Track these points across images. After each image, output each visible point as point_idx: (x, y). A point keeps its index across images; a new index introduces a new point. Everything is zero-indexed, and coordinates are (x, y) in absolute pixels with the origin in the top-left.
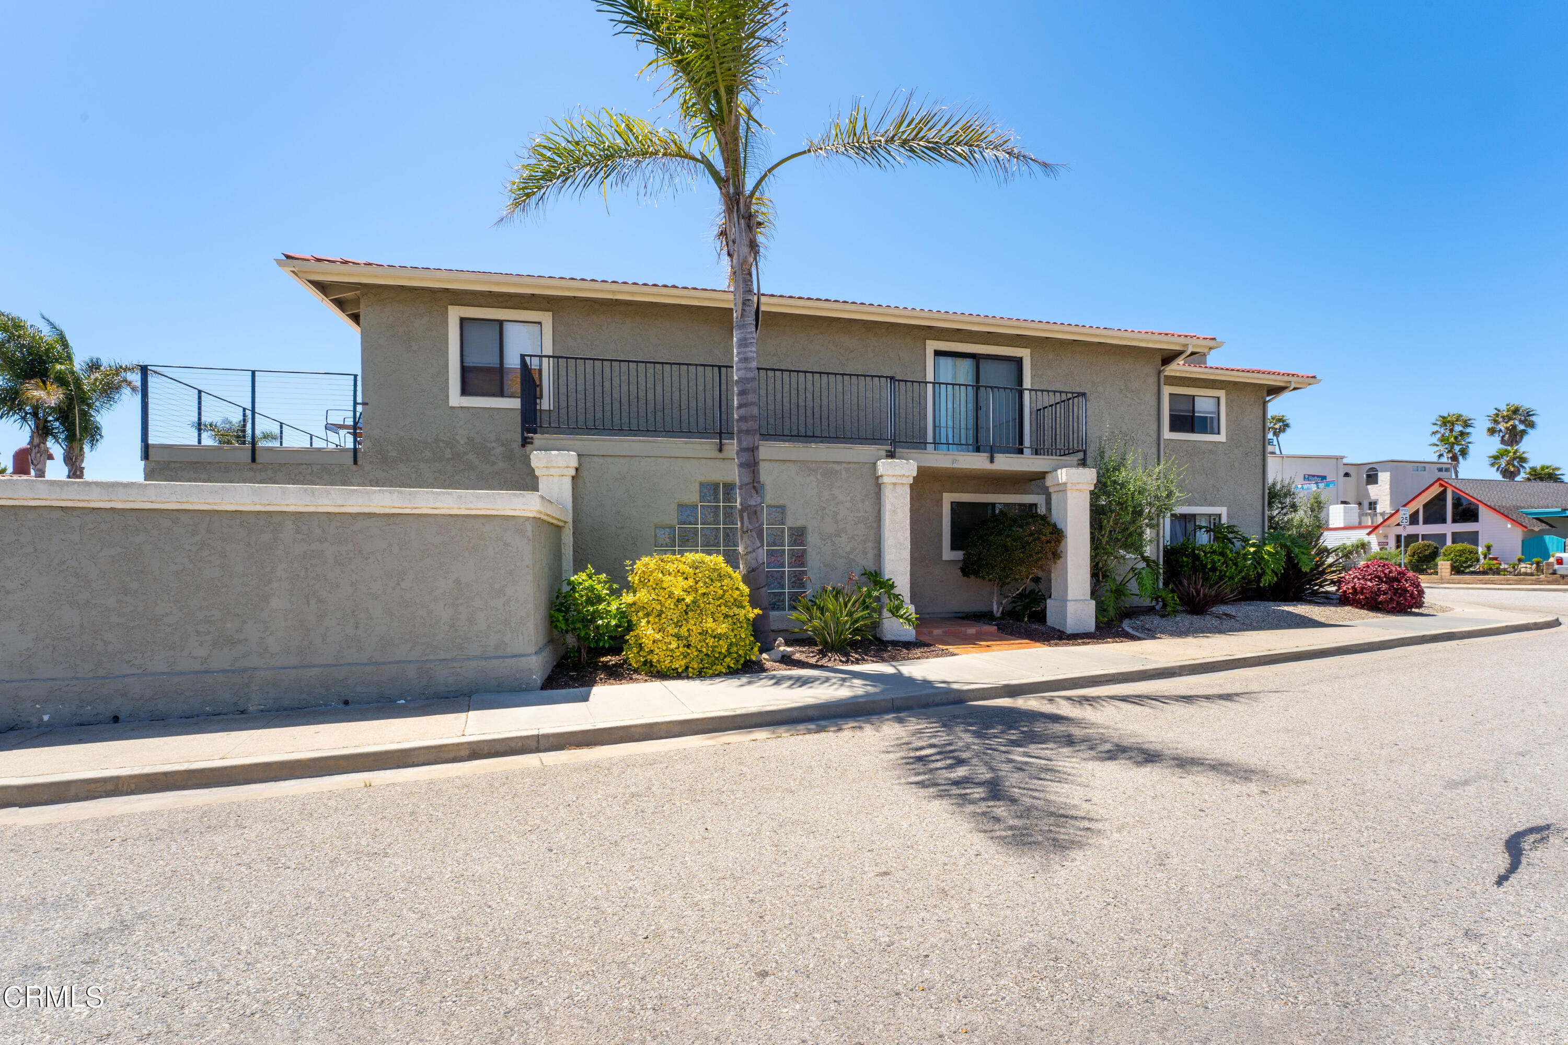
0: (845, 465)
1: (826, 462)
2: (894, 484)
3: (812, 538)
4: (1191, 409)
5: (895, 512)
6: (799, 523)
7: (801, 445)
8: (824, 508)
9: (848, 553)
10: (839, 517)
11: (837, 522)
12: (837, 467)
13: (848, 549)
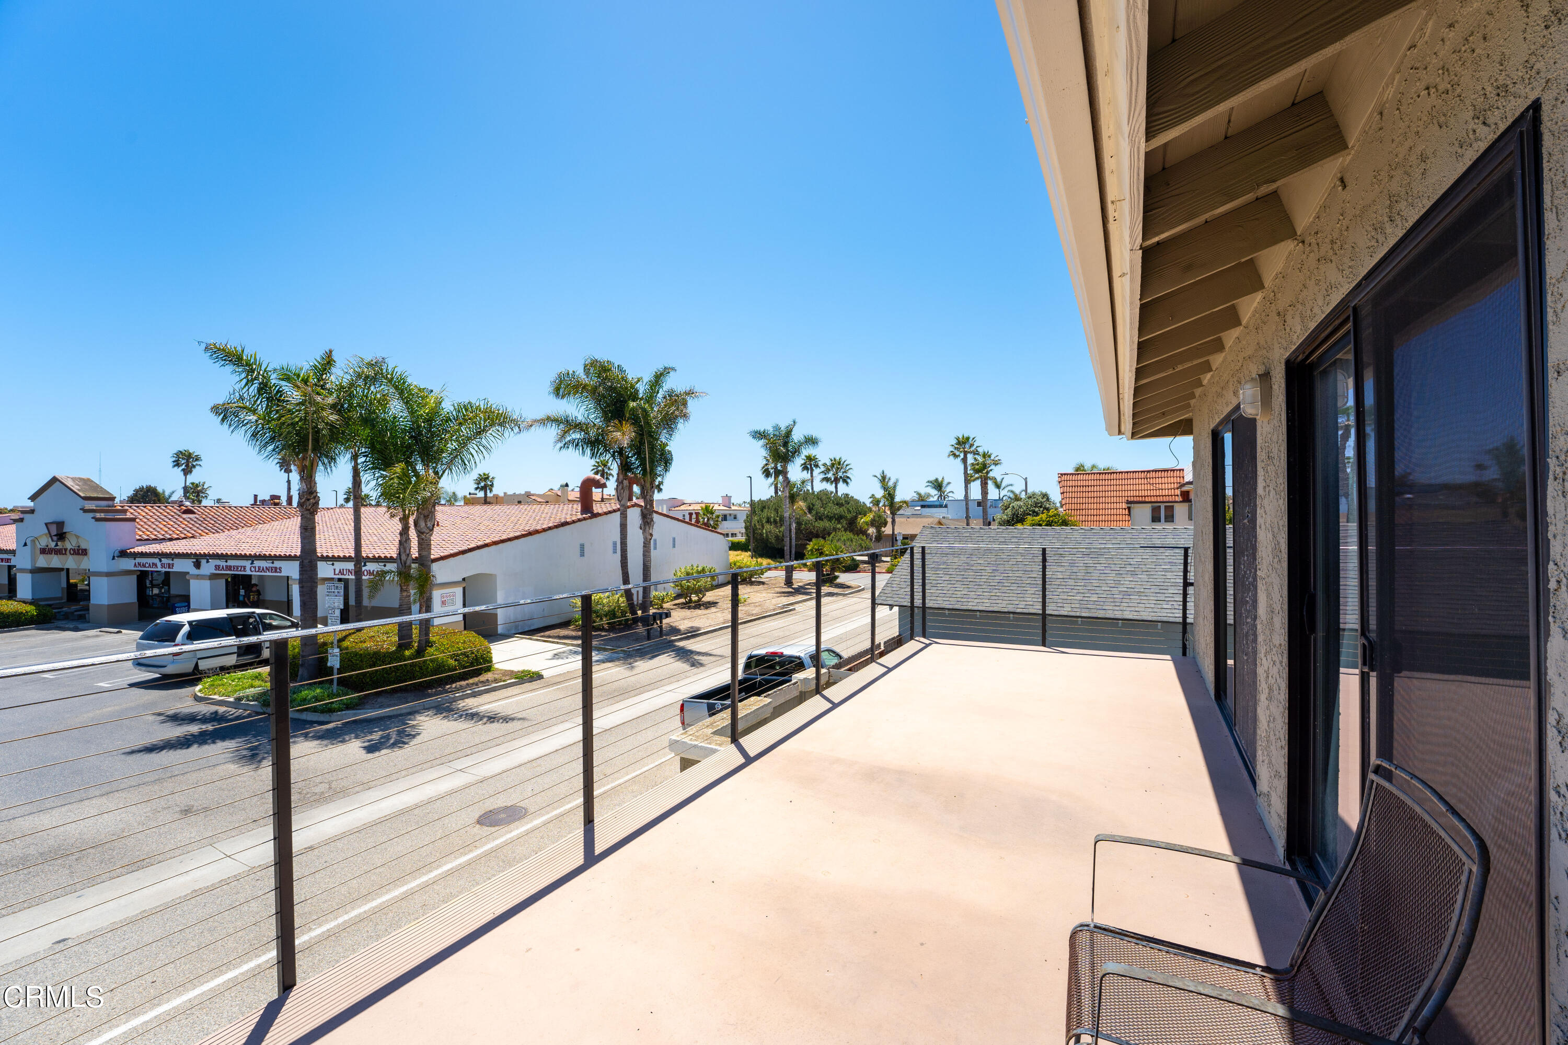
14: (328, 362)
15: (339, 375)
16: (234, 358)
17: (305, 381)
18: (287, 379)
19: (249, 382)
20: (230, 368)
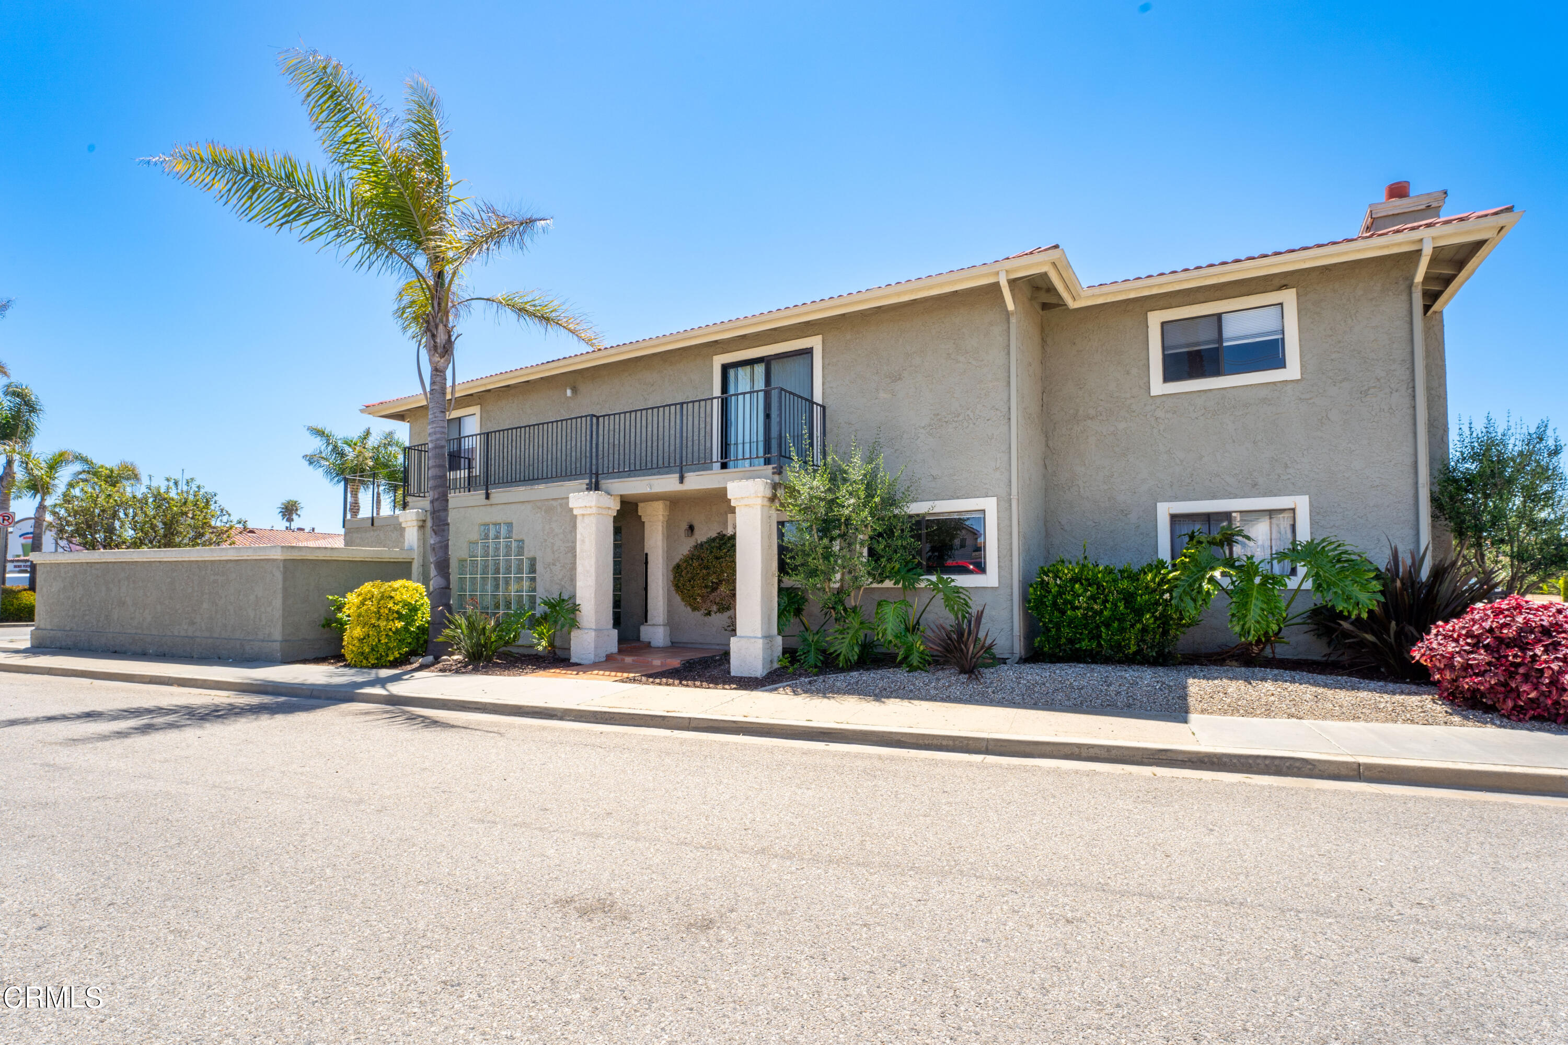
0: (559, 501)
1: (547, 500)
2: (583, 515)
3: (539, 567)
4: (1216, 335)
5: (583, 541)
6: (531, 555)
7: (529, 487)
8: (546, 541)
9: (561, 580)
10: (555, 548)
11: (553, 552)
12: (555, 503)
13: (560, 577)
14: (368, 433)
15: (372, 442)
16: (320, 433)
17: (355, 444)
18: (346, 443)
19: (328, 444)
20: (319, 438)
